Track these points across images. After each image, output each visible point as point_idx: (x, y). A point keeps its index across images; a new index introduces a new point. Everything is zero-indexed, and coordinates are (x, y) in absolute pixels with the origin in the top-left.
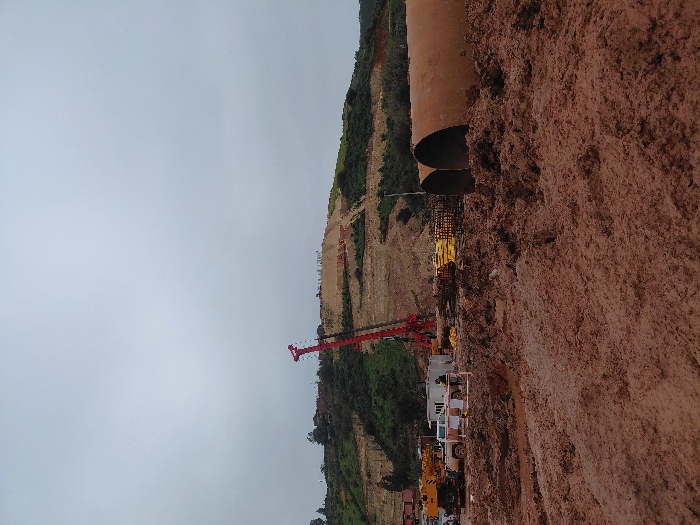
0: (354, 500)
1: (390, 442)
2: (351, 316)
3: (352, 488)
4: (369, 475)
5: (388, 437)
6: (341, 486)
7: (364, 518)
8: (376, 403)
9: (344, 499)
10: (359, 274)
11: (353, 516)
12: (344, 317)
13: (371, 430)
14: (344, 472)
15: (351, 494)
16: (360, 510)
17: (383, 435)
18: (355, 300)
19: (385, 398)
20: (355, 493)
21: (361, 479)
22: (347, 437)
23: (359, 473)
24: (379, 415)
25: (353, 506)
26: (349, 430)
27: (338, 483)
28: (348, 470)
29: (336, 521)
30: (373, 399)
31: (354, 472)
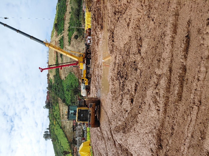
4: (63, 115)
7: (61, 128)
10: (61, 56)
11: (57, 128)
12: (56, 70)
13: (64, 101)
15: (57, 122)
21: (60, 117)
23: (60, 115)
25: (58, 125)
27: (53, 120)
28: (56, 115)
29: (52, 131)
30: (65, 93)
31: (58, 115)
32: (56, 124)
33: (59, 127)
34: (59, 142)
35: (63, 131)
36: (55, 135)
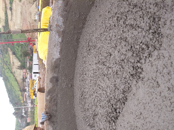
0: (9, 68)
1: (20, 58)
2: (8, 21)
3: (8, 65)
4: (13, 63)
5: (19, 56)
6: (5, 64)
7: (12, 73)
8: (16, 47)
9: (5, 67)
10: (11, 9)
11: (8, 71)
12: (6, 21)
13: (14, 53)
14: (5, 62)
15: (8, 67)
16: (10, 71)
17: (18, 56)
18: (9, 17)
19: (19, 47)
20: (9, 67)
21: (11, 64)
22: (6, 53)
23: (10, 62)
24: (17, 50)
25: (8, 70)
26: (7, 52)
27: (4, 64)
28: (7, 62)
29: (3, 72)
30: (15, 46)
31: (8, 62)
32: (6, 68)
33: (10, 72)
34: (10, 82)
35: (14, 76)
36: (6, 76)
